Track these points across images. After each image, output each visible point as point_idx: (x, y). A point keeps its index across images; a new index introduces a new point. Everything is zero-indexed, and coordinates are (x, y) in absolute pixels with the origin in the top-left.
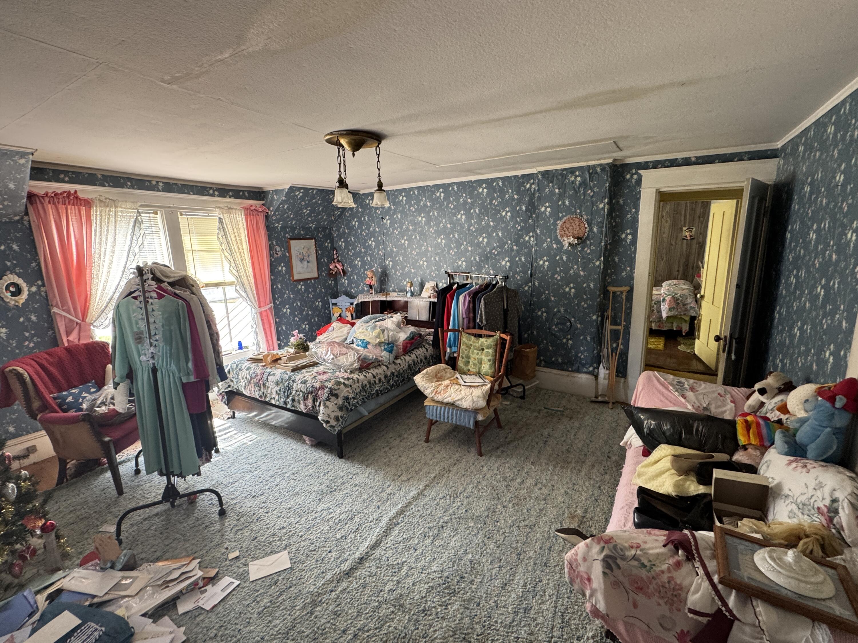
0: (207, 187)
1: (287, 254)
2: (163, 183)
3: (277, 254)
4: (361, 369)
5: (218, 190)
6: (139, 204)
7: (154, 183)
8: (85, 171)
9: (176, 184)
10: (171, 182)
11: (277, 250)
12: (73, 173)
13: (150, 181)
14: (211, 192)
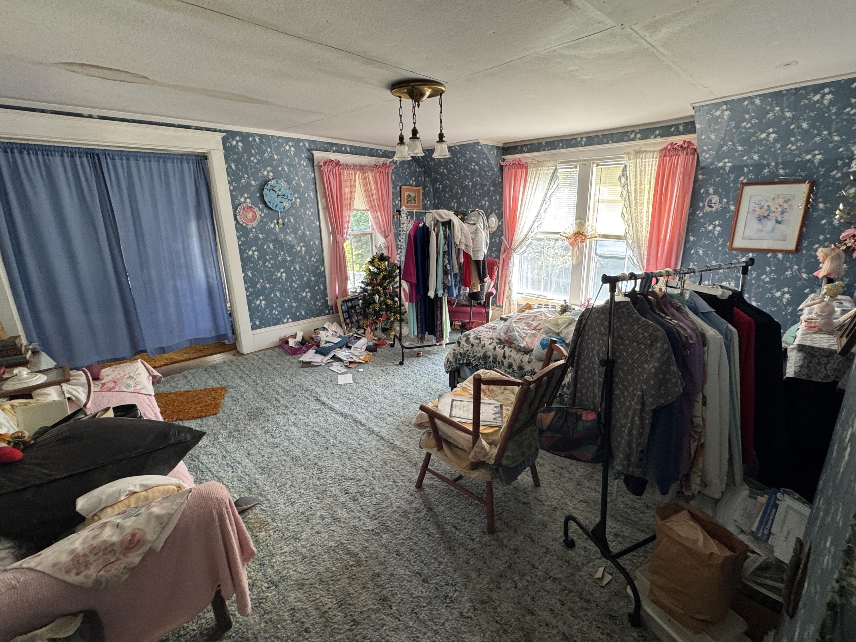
0: (628, 132)
1: (732, 208)
2: (586, 137)
3: (711, 207)
4: (500, 342)
5: (640, 132)
6: (559, 161)
7: (579, 139)
8: (536, 142)
9: (598, 136)
10: (593, 135)
11: (713, 201)
12: (530, 144)
13: (575, 139)
14: (632, 136)
